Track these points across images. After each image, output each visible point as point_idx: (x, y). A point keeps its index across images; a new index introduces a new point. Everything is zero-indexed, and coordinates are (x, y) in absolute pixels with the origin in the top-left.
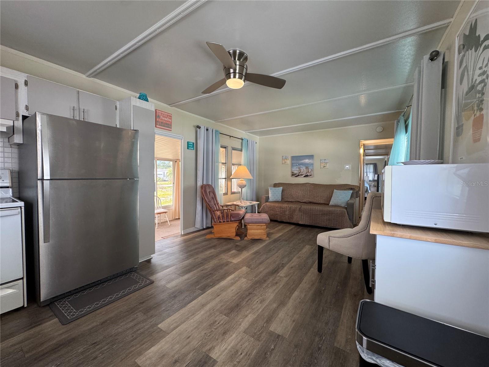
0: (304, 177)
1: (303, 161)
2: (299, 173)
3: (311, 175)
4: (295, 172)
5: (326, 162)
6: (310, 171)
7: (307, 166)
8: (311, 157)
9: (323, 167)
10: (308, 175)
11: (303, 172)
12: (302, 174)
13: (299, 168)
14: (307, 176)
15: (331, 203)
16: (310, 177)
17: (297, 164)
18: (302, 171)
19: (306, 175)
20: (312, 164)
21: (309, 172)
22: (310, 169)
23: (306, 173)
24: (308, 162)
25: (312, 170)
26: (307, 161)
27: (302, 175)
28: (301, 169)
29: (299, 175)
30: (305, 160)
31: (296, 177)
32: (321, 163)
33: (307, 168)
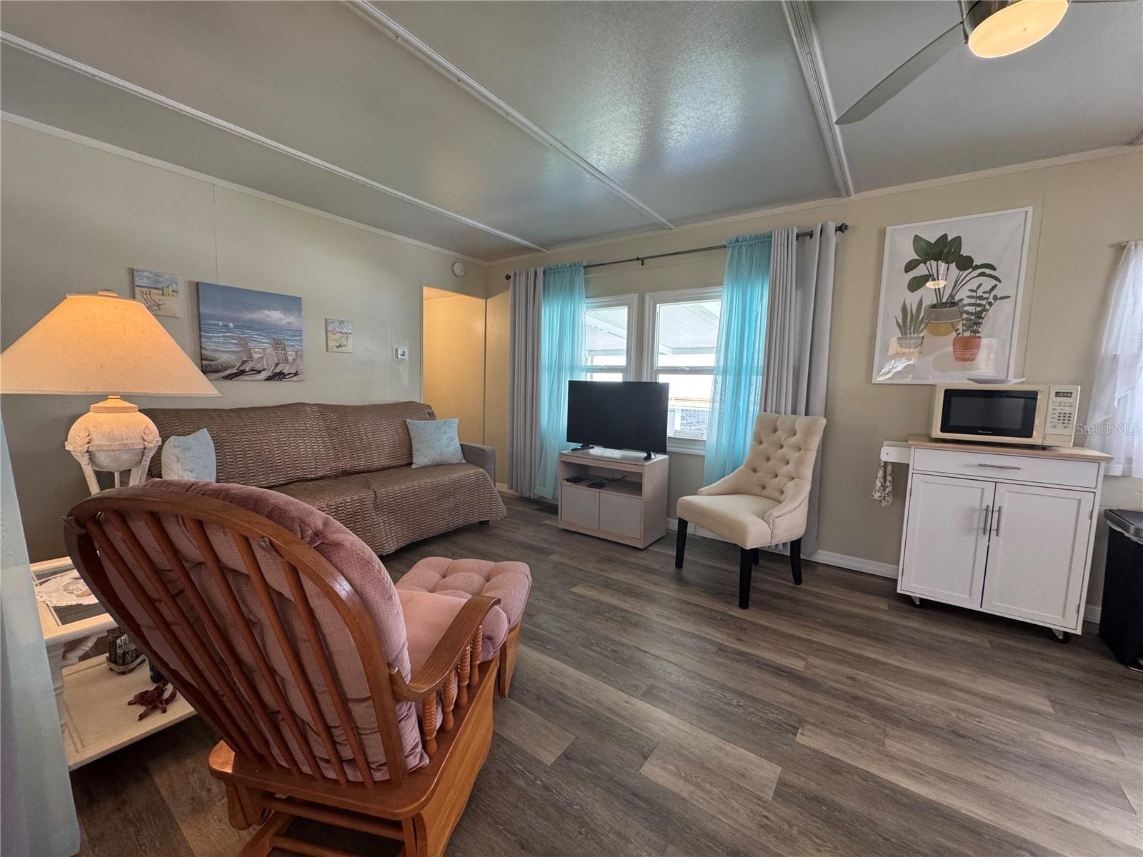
0: (269, 379)
1: (257, 315)
2: (244, 362)
3: (296, 374)
4: (220, 361)
5: (344, 331)
6: (290, 358)
7: (278, 338)
8: (291, 303)
9: (337, 347)
10: (286, 372)
11: (261, 358)
12: (259, 367)
13: (243, 343)
14: (278, 376)
15: (420, 460)
16: (294, 379)
17: (231, 325)
18: (256, 356)
19: (277, 370)
20: (299, 333)
21: (286, 360)
22: (291, 348)
23: (277, 364)
24: (283, 322)
25: (298, 355)
26: (276, 316)
27: (259, 372)
28: (251, 345)
29: (242, 372)
30: (267, 312)
31: (226, 378)
32: (327, 332)
33: (278, 344)
